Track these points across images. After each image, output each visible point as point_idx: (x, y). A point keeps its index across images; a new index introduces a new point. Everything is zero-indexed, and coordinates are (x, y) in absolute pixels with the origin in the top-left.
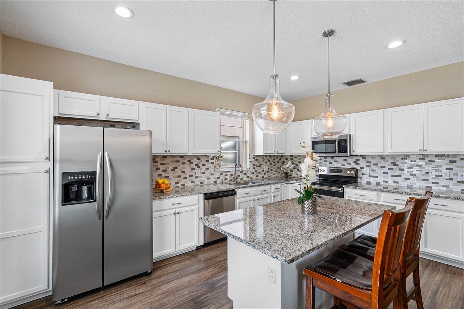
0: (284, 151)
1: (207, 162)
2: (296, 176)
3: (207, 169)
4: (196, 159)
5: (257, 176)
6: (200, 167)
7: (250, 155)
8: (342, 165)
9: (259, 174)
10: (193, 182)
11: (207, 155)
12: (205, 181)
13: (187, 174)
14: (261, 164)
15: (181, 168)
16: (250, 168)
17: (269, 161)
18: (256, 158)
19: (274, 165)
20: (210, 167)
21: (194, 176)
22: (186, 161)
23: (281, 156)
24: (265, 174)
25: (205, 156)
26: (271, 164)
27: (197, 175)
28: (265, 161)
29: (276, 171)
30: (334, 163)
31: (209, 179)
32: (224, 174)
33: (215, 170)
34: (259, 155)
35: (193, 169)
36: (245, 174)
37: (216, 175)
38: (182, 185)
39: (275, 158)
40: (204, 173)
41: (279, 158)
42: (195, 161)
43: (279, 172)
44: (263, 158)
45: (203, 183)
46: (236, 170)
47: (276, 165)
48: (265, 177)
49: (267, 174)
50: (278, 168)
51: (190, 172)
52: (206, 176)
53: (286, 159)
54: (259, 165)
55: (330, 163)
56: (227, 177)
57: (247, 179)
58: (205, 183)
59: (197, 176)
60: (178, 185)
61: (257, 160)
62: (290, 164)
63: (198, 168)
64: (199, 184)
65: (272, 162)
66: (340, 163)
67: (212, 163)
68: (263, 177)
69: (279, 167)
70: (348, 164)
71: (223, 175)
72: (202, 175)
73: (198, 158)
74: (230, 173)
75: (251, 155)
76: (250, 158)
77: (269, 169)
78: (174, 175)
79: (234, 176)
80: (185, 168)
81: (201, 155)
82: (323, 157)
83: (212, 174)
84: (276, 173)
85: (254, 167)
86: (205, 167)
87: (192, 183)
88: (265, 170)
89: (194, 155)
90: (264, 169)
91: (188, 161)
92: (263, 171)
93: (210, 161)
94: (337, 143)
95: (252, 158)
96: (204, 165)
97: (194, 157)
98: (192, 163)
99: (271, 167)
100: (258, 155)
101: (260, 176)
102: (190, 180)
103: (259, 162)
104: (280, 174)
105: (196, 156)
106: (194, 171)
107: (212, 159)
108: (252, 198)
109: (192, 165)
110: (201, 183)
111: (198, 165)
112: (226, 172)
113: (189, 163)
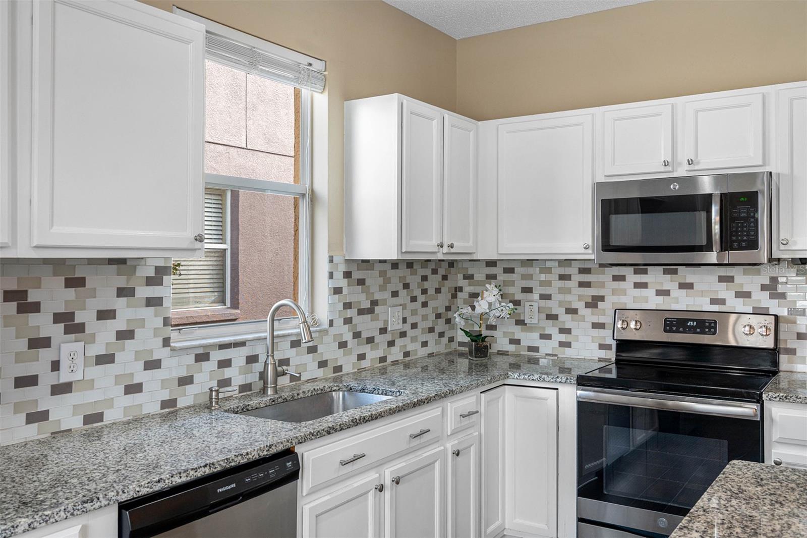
0: (471, 244)
1: (123, 300)
2: (512, 348)
3: (125, 335)
4: (61, 280)
5: (362, 357)
6: (83, 325)
7: (331, 261)
8: (713, 301)
9: (366, 349)
10: (37, 417)
11: (122, 261)
12: (110, 402)
14: (374, 303)
16: (331, 323)
17: (406, 286)
18: (356, 275)
19: (425, 305)
20: (142, 322)
21: (47, 379)
23: (446, 265)
24: (391, 344)
25: (115, 267)
26: (414, 299)
27: (64, 376)
28: (391, 287)
29: (431, 330)
30: (676, 292)
31: (133, 389)
32: (217, 356)
33: (166, 342)
34: (367, 261)
35: (39, 343)
36: (312, 350)
37: (174, 367)
39: (427, 272)
40: (105, 359)
41: (442, 271)
42: (53, 296)
43: (441, 335)
44: (383, 274)
45: (99, 417)
46: (275, 333)
47: (430, 303)
48: (390, 359)
49: (399, 342)
50: (438, 316)
51: (19, 358)
52: (118, 379)
53: (469, 277)
54: (367, 305)
55: (659, 293)
56: (227, 373)
57: (320, 373)
58: (110, 416)
59: (62, 381)
61: (361, 282)
62: (492, 299)
63: (73, 336)
64: (76, 423)
65: (417, 292)
66: (702, 293)
67: (154, 302)
68: (383, 359)
69: (442, 310)
70: (739, 295)
71: (210, 366)
72: (96, 372)
74: (244, 352)
75: (335, 259)
76: (331, 275)
77: (405, 320)
79: (266, 364)
81: (91, 262)
82: (632, 269)
83: (152, 365)
84: (431, 338)
85: (349, 313)
86: (113, 327)
87: (34, 426)
88: (389, 329)
89: (46, 261)
90: (386, 322)
92: (383, 331)
93: (144, 292)
94: (715, 210)
95: (339, 275)
96: (105, 315)
97: (50, 268)
98: (35, 307)
99: (414, 312)
100: (364, 261)
101: (373, 355)
102: (17, 408)
103: (366, 291)
104: (445, 340)
105: (57, 265)
106: (46, 355)
107: (152, 281)
108: (371, 477)
109: (33, 319)
110: (88, 419)
111: (71, 316)
112: (222, 346)
113: (13, 305)
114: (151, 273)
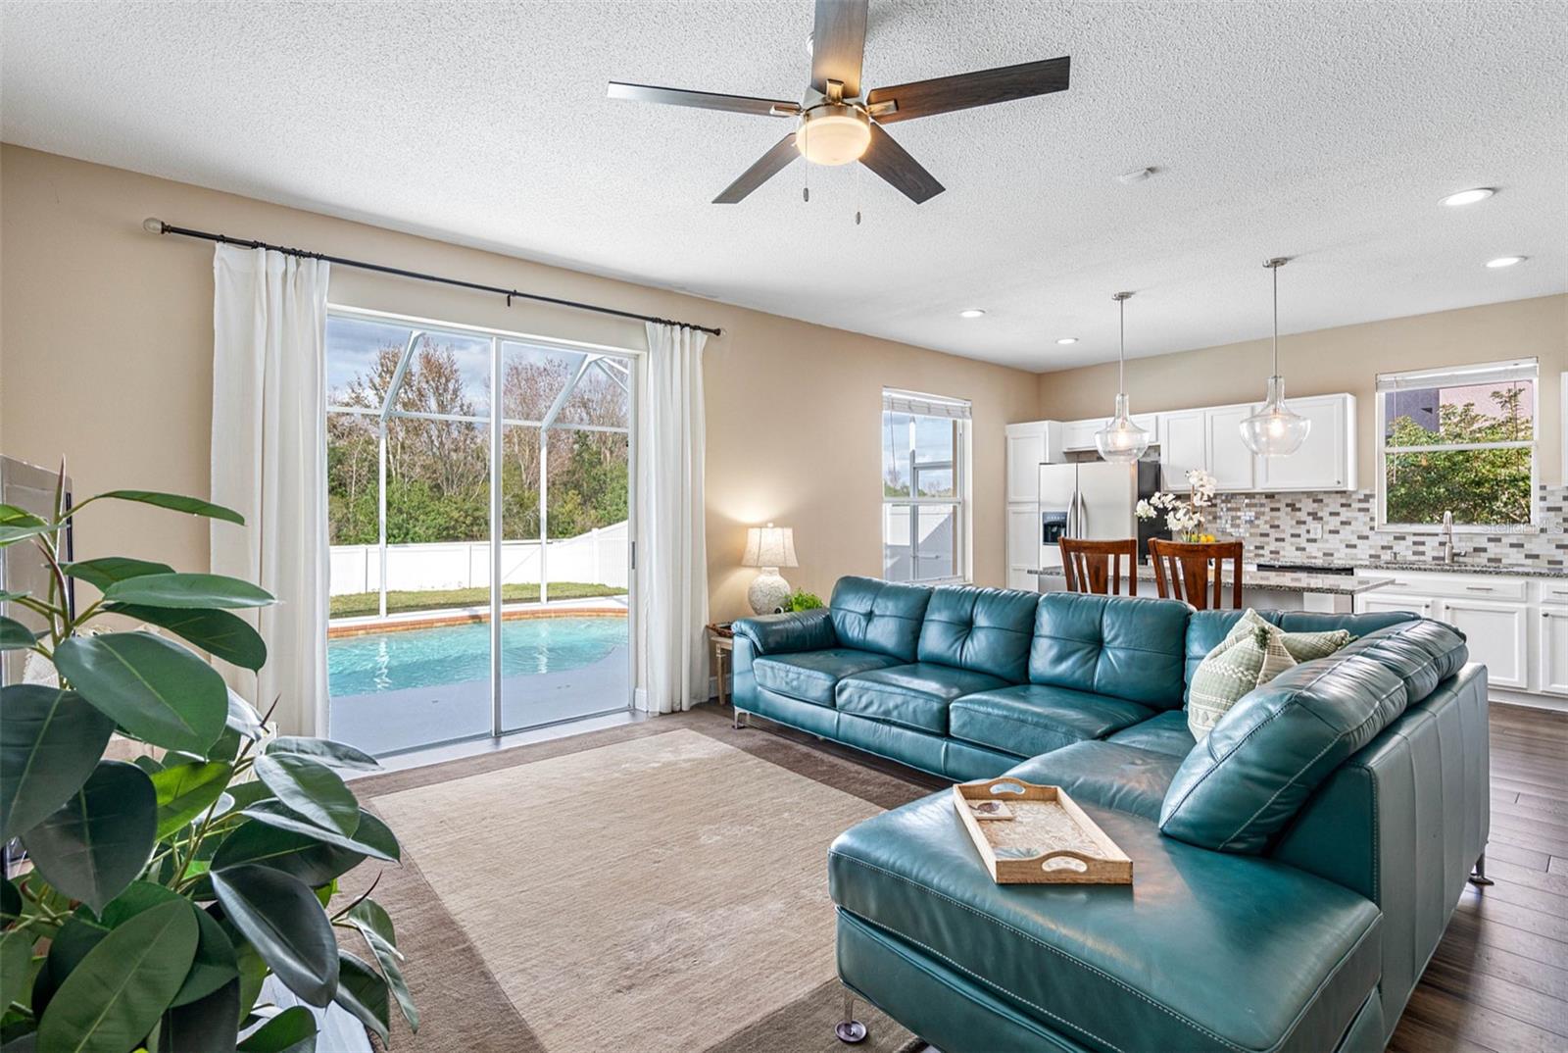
1: (1345, 508)
3: (1346, 523)
4: (1311, 500)
7: (1544, 488)
10: (1301, 549)
11: (1345, 492)
12: (1338, 550)
13: (1283, 531)
15: (1268, 518)
16: (1542, 530)
20: (1356, 518)
21: (1305, 536)
22: (1282, 505)
25: (1339, 495)
27: (1312, 536)
31: (1350, 546)
33: (1372, 528)
35: (1299, 522)
36: (1516, 545)
37: (1380, 540)
38: (1272, 552)
40: (1334, 532)
42: (1307, 505)
45: (1331, 555)
51: (1292, 527)
52: (1341, 541)
56: (1422, 548)
58: (1336, 555)
60: (1261, 552)
63: (1316, 521)
67: (1363, 510)
72: (1327, 536)
73: (1316, 497)
75: (1550, 488)
76: (1544, 498)
78: (1252, 531)
80: (1278, 518)
81: (1325, 492)
86: (1338, 519)
89: (1303, 493)
91: (1287, 505)
93: (1356, 505)
96: (1334, 514)
97: (1305, 496)
98: (1300, 510)
102: (1292, 544)
105: (1309, 494)
106: (1304, 527)
109: (1298, 513)
110: (1325, 554)
111: (1316, 514)
112: (1415, 534)
113: (1290, 509)
114: (1362, 497)
